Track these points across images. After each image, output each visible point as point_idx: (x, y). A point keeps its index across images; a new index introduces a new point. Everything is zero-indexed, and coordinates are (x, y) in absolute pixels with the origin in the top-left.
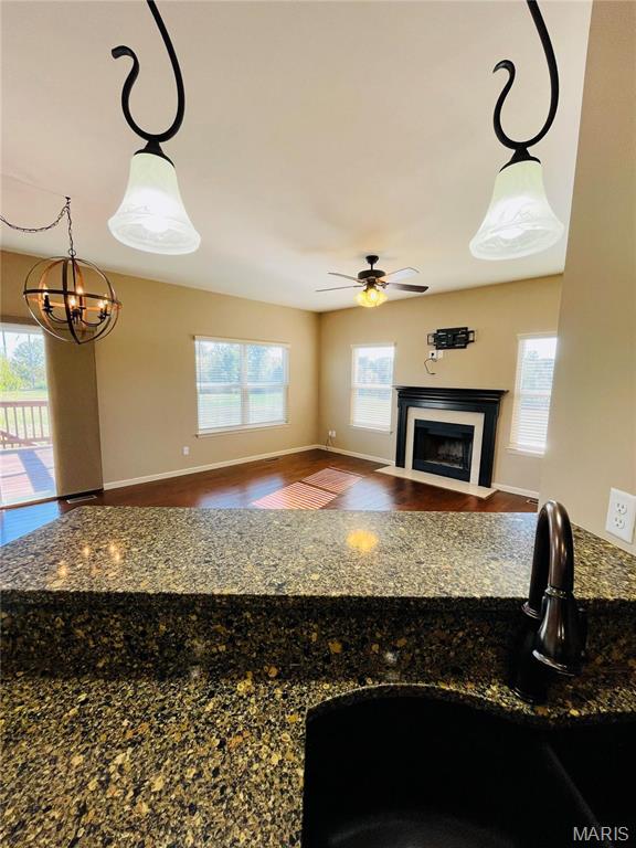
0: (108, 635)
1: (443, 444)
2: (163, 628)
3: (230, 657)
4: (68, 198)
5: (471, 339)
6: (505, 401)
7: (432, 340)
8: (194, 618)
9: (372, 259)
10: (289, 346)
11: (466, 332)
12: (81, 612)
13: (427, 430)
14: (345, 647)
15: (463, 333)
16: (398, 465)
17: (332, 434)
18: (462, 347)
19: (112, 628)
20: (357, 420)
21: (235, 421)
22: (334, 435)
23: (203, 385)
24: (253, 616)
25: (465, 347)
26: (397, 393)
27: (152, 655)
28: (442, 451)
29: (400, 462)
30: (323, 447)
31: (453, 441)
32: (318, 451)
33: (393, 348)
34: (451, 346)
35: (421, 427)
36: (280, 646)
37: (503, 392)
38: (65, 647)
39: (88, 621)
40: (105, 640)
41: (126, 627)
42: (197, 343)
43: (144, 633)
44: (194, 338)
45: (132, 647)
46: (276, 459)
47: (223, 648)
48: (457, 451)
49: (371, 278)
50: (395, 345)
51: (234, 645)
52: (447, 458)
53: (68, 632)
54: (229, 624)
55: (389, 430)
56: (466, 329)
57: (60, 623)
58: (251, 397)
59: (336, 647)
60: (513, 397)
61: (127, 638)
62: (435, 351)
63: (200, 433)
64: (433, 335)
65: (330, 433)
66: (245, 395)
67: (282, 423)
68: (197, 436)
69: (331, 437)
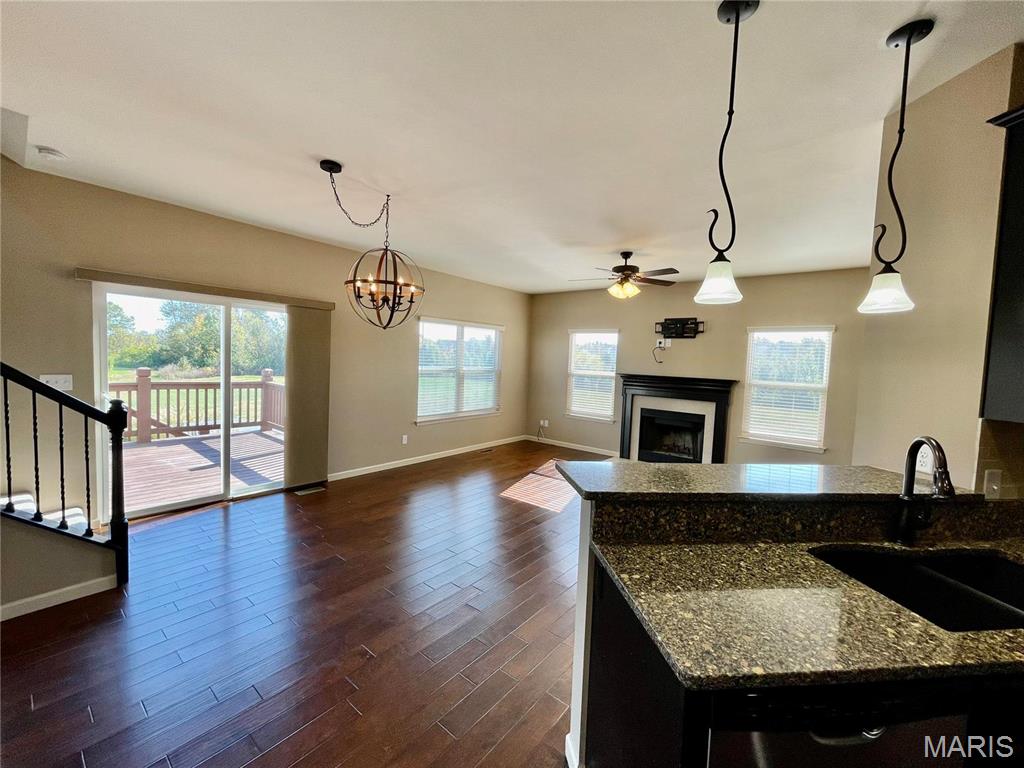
0: (677, 522)
1: (668, 434)
2: (708, 517)
3: (742, 534)
4: (388, 196)
5: (701, 329)
6: (736, 392)
7: (659, 328)
8: (726, 510)
9: (626, 255)
10: (503, 328)
11: (696, 323)
12: (664, 508)
13: (653, 419)
14: (804, 526)
15: (692, 323)
16: (622, 456)
17: (545, 423)
18: (691, 337)
19: (681, 517)
20: (573, 408)
21: (451, 409)
22: (546, 425)
23: (424, 368)
24: (757, 508)
25: (694, 337)
26: (621, 380)
27: (700, 534)
28: (668, 441)
29: (625, 453)
30: (534, 438)
31: (679, 430)
32: (527, 443)
33: (616, 335)
34: (680, 335)
35: (648, 417)
36: (770, 526)
37: (735, 381)
38: (652, 530)
39: (667, 514)
40: (676, 525)
41: (689, 517)
42: (421, 324)
43: (697, 520)
44: (419, 318)
45: (690, 529)
46: (489, 450)
47: (739, 529)
48: (686, 441)
49: (626, 272)
50: (620, 332)
51: (745, 527)
52: (673, 448)
53: (656, 520)
54: (744, 514)
55: (612, 418)
56: (696, 319)
57: (652, 514)
58: (466, 382)
59: (799, 527)
60: (744, 387)
61: (688, 523)
62: (663, 340)
63: (418, 421)
64: (661, 324)
65: (542, 422)
66: (460, 379)
67: (494, 411)
68: (416, 423)
69: (543, 427)
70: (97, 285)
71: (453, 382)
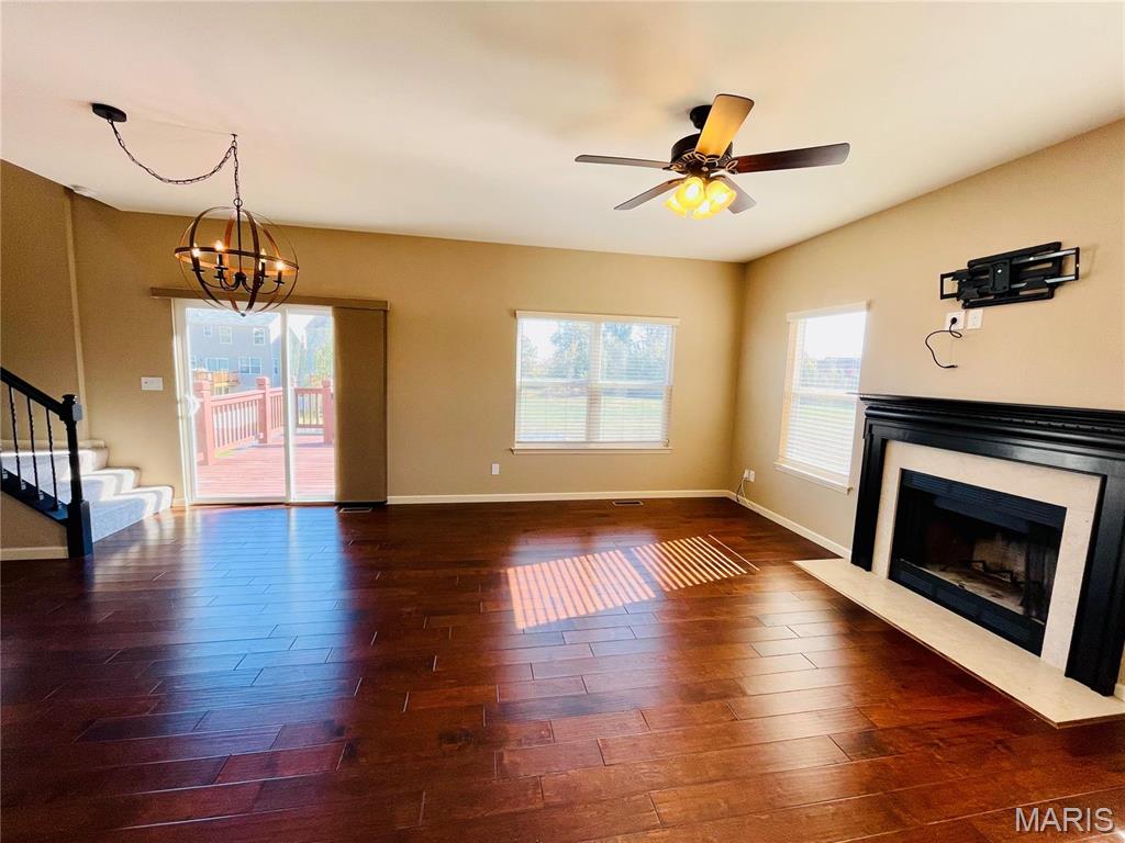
4: (235, 135)
5: (1070, 273)
7: (951, 286)
10: (679, 323)
11: (1056, 254)
13: (933, 497)
15: (1047, 260)
16: (855, 562)
17: (749, 475)
18: (1040, 297)
20: (792, 456)
22: (752, 480)
25: (1049, 296)
26: (864, 407)
28: (985, 554)
29: (863, 555)
30: (732, 495)
32: (725, 501)
33: (864, 314)
42: (519, 322)
44: (515, 315)
50: (869, 306)
55: (846, 483)
56: (1056, 247)
58: (604, 399)
62: (960, 314)
63: (517, 446)
64: (955, 276)
65: (746, 472)
66: (593, 398)
67: (661, 446)
68: (512, 451)
69: (747, 481)
70: (177, 303)
71: (583, 401)
